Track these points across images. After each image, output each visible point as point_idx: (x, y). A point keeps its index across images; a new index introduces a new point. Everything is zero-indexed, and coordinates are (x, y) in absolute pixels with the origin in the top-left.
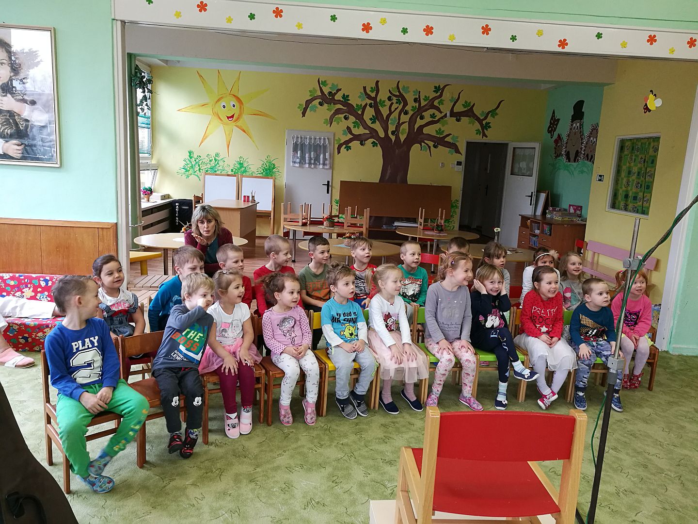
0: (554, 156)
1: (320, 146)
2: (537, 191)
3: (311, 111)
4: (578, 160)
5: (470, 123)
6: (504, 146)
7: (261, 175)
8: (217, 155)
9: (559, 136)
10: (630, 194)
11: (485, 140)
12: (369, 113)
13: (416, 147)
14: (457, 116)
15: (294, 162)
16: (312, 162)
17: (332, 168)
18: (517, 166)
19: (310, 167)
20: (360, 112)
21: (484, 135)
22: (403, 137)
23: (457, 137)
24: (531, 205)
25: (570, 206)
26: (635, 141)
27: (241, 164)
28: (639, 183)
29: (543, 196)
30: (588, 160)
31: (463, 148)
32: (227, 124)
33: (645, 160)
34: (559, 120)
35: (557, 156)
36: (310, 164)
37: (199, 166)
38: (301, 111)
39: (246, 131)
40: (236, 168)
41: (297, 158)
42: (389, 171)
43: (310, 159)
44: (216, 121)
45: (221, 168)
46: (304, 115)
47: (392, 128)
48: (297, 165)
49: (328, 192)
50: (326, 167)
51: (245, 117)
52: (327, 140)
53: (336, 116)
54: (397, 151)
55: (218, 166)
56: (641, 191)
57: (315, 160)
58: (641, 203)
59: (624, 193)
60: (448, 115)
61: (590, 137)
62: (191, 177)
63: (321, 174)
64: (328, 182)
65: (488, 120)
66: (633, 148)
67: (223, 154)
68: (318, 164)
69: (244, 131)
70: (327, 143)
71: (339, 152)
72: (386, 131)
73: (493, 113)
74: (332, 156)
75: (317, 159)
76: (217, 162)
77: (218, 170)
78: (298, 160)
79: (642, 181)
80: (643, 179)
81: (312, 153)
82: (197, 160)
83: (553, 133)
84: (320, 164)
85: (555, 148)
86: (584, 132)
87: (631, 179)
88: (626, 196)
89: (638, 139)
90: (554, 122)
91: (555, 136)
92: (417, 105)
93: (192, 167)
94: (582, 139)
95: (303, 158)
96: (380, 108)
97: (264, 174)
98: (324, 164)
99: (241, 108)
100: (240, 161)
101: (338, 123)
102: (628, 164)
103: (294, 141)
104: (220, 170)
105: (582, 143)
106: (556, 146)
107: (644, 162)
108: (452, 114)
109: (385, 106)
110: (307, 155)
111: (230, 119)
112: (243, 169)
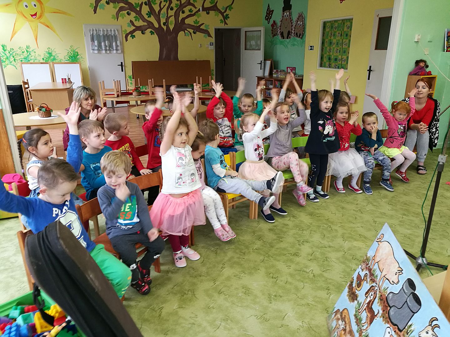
0: (271, 36)
1: (112, 36)
2: (265, 60)
3: (100, 9)
4: (290, 38)
5: (215, 15)
6: (239, 30)
7: (68, 61)
8: (28, 47)
9: (274, 21)
10: (332, 57)
11: (226, 27)
12: (145, 10)
13: (181, 34)
14: (207, 10)
15: (94, 50)
16: (108, 48)
17: (123, 52)
18: (248, 43)
19: (106, 53)
20: (138, 9)
21: (226, 23)
22: (171, 27)
23: (208, 26)
24: (261, 69)
25: (287, 68)
26: (334, 22)
27: (50, 54)
28: (338, 50)
29: (268, 63)
30: (297, 36)
31: (213, 33)
32: (32, 21)
33: (341, 34)
34: (273, 11)
35: (274, 35)
36: (106, 50)
37: (14, 57)
38: (92, 9)
39: (49, 27)
40: (46, 57)
41: (96, 46)
42: (165, 53)
43: (106, 46)
44: (22, 19)
45: (33, 58)
46: (95, 12)
47: (163, 20)
48: (96, 52)
49: (122, 71)
50: (119, 52)
51: (46, 15)
52: (116, 31)
53: (121, 12)
54: (169, 37)
55: (30, 56)
56: (340, 55)
57: (109, 48)
58: (340, 62)
59: (328, 57)
60: (201, 9)
61: (298, 22)
62: (8, 66)
63: (115, 58)
64: (122, 63)
65: (227, 13)
66: (332, 27)
67: (33, 46)
68: (112, 50)
69: (48, 27)
70: (117, 33)
71: (127, 40)
72: (159, 22)
73: (230, 7)
74: (122, 44)
75: (111, 46)
76: (29, 53)
77: (31, 60)
78: (96, 48)
79: (340, 48)
80: (341, 46)
81: (106, 42)
82: (11, 53)
83: (270, 21)
84: (113, 50)
85: (272, 30)
86: (293, 18)
87: (332, 48)
88: (330, 59)
89: (336, 21)
90: (270, 13)
91: (271, 22)
92: (179, 2)
93: (7, 58)
94: (292, 23)
95: (100, 46)
96: (153, 5)
97: (70, 60)
98: (117, 50)
99: (41, 7)
100: (49, 51)
101: (123, 18)
102: (329, 38)
103: (90, 33)
104: (33, 59)
105: (292, 26)
106: (273, 28)
107: (341, 36)
108: (204, 9)
109: (157, 4)
110: (103, 44)
111: (33, 17)
112: (52, 57)
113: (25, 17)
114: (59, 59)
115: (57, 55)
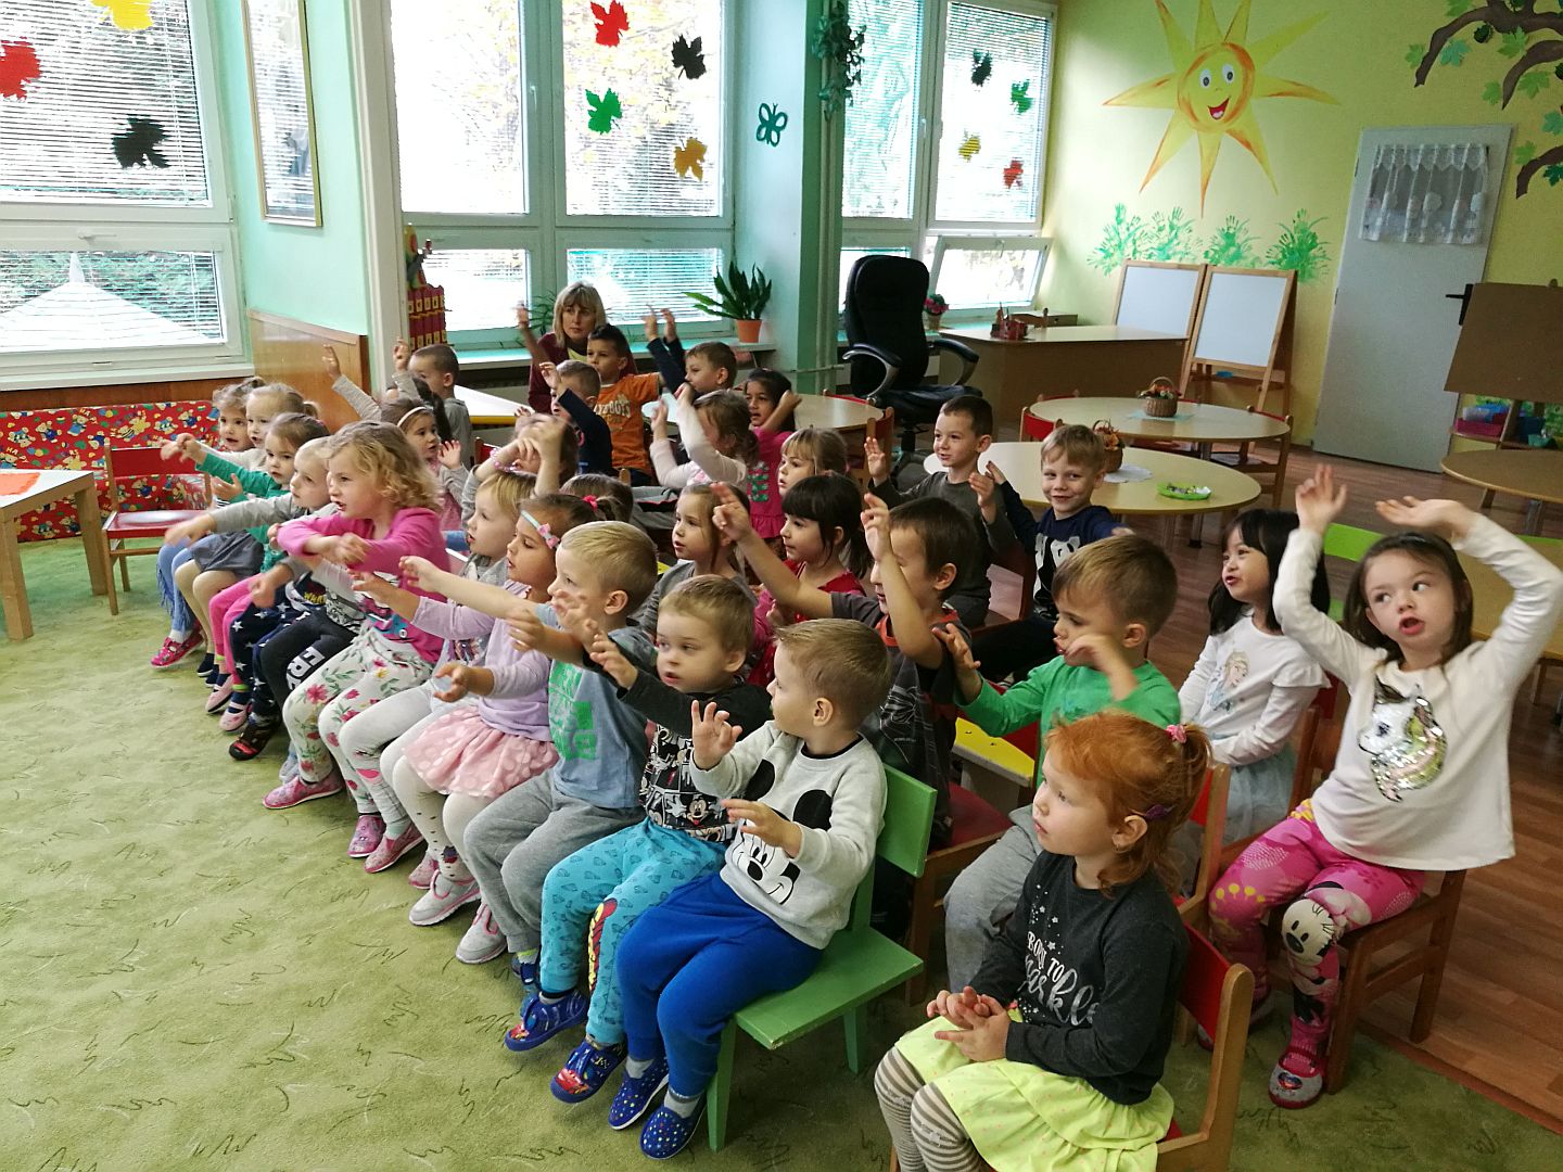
3: (1445, 64)
7: (1275, 267)
8: (1177, 213)
15: (1369, 227)
16: (1424, 224)
17: (1488, 241)
36: (1415, 230)
37: (1135, 242)
38: (1412, 67)
39: (1252, 144)
41: (1380, 213)
43: (1419, 215)
44: (1183, 125)
46: (1421, 78)
48: (1376, 236)
50: (1466, 240)
53: (1531, 70)
57: (1431, 224)
62: (1114, 270)
63: (1444, 263)
64: (1469, 288)
67: (1190, 210)
68: (1441, 230)
69: (1248, 145)
70: (1482, 163)
71: (1522, 189)
74: (1493, 205)
75: (1440, 214)
76: (1173, 233)
77: (1175, 253)
78: (1380, 221)
81: (1427, 197)
82: (1132, 229)
84: (1447, 230)
93: (1119, 245)
98: (1460, 228)
99: (1246, 79)
100: (1228, 228)
101: (1533, 94)
103: (1376, 163)
110: (1411, 204)
111: (1216, 115)
112: (1233, 250)
113: (1195, 119)
114: (1251, 259)
115: (1249, 242)
